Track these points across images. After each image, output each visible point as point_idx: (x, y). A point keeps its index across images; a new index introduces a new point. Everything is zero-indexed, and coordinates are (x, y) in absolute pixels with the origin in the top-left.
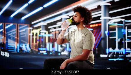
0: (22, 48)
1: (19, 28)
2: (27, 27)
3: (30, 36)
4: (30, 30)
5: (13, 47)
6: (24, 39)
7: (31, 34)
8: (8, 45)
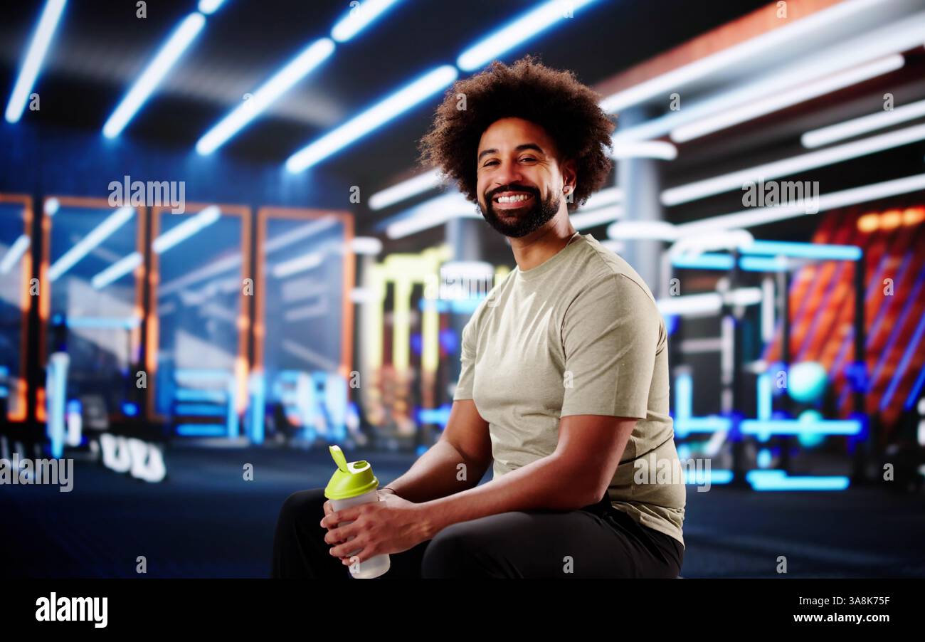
0: (293, 406)
1: (267, 246)
2: (336, 231)
3: (357, 309)
4: (359, 259)
5: (217, 396)
6: (312, 334)
7: (372, 297)
8: (177, 386)
